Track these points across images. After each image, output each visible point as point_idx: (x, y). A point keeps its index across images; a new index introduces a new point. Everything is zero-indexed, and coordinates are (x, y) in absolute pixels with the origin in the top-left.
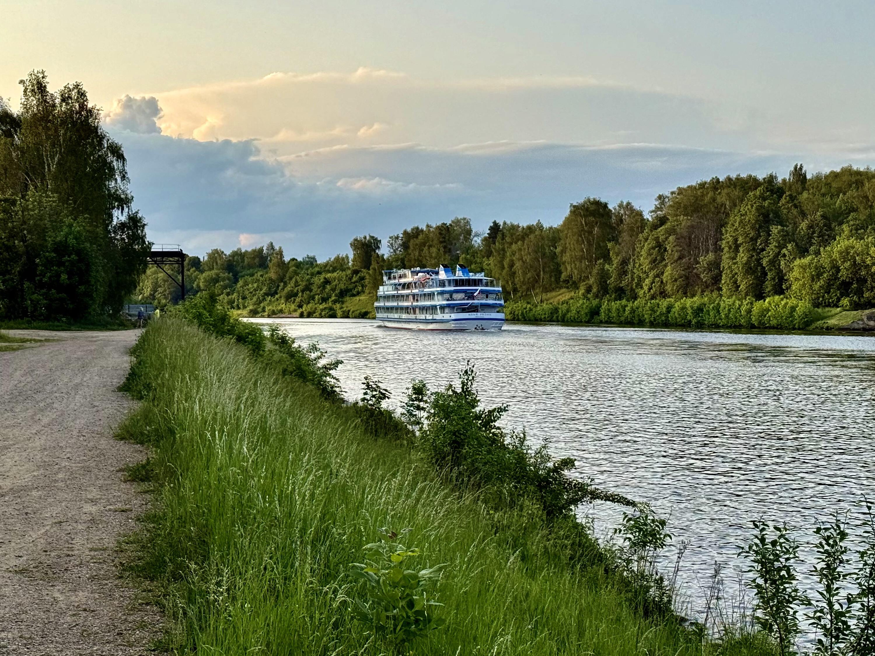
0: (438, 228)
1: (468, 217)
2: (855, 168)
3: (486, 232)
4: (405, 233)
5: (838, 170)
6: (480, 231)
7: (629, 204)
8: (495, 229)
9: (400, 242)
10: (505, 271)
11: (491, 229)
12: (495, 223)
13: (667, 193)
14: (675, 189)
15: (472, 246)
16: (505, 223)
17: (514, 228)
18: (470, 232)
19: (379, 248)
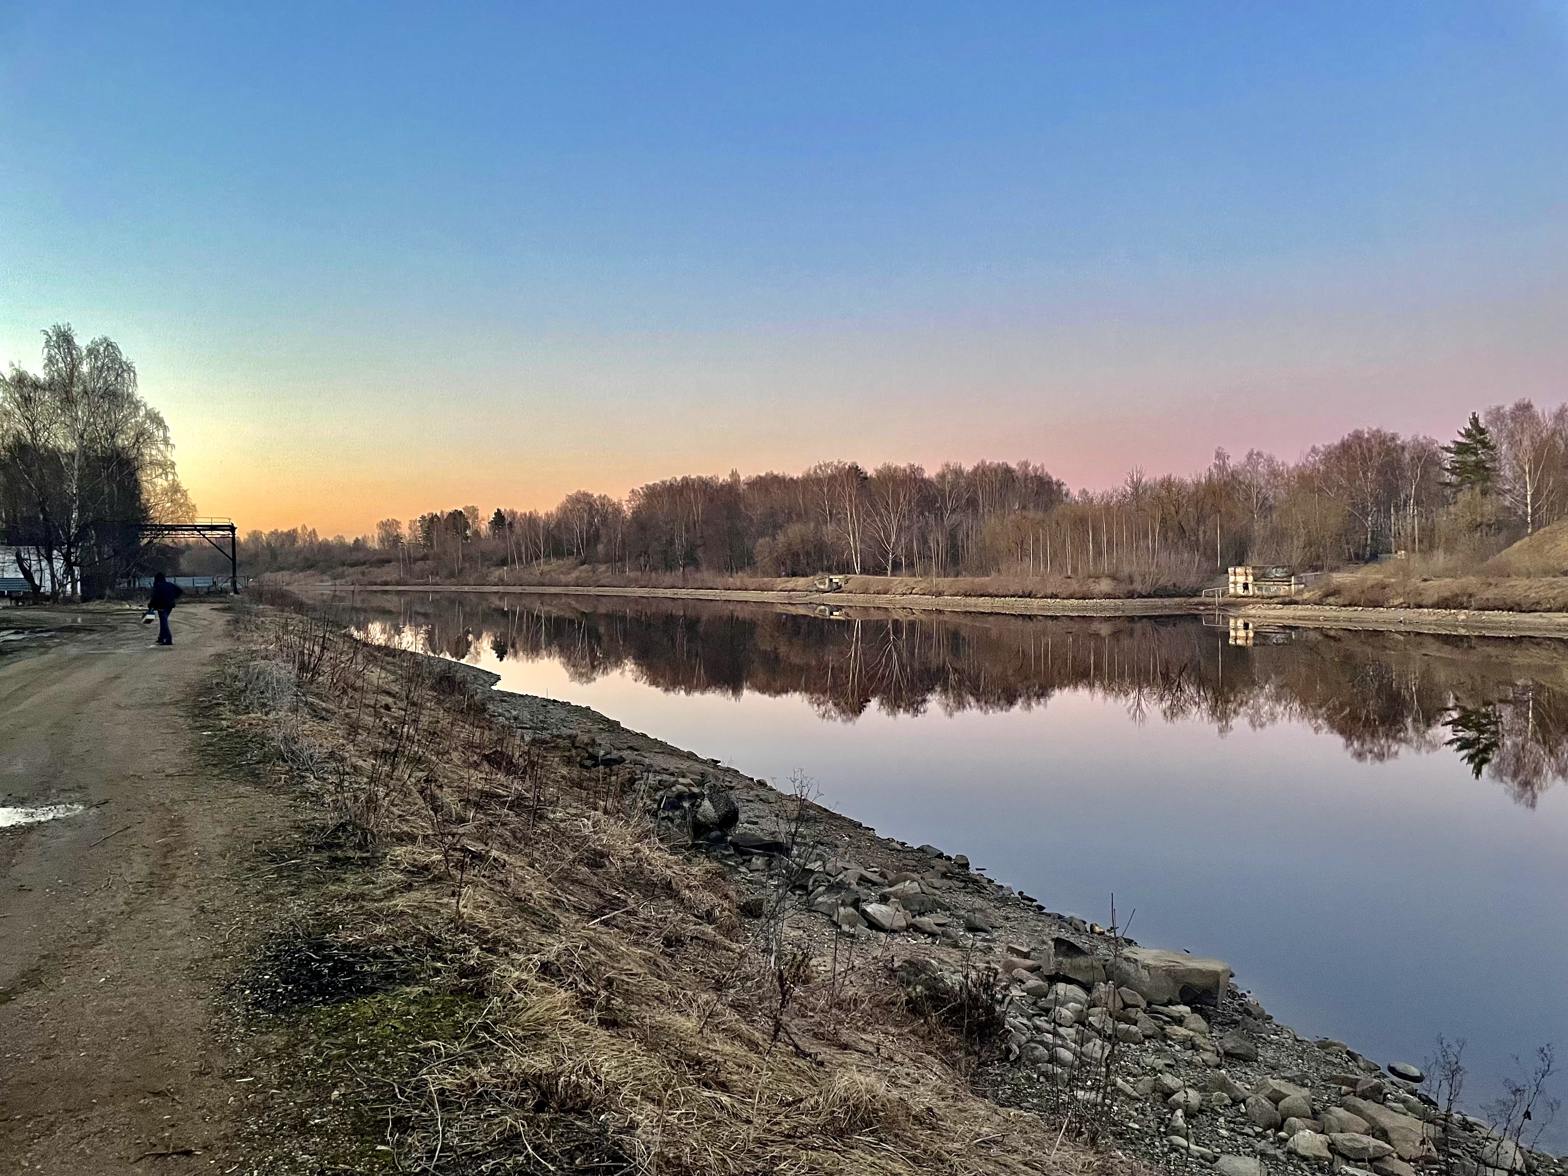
0: (450, 513)
1: (475, 505)
2: (775, 473)
3: (491, 517)
4: (423, 517)
6: (486, 516)
7: (605, 496)
8: (499, 514)
9: (418, 524)
11: (495, 515)
12: (498, 510)
13: (637, 488)
14: (643, 486)
15: (480, 528)
16: (506, 511)
17: (513, 514)
18: (476, 517)
19: (400, 528)
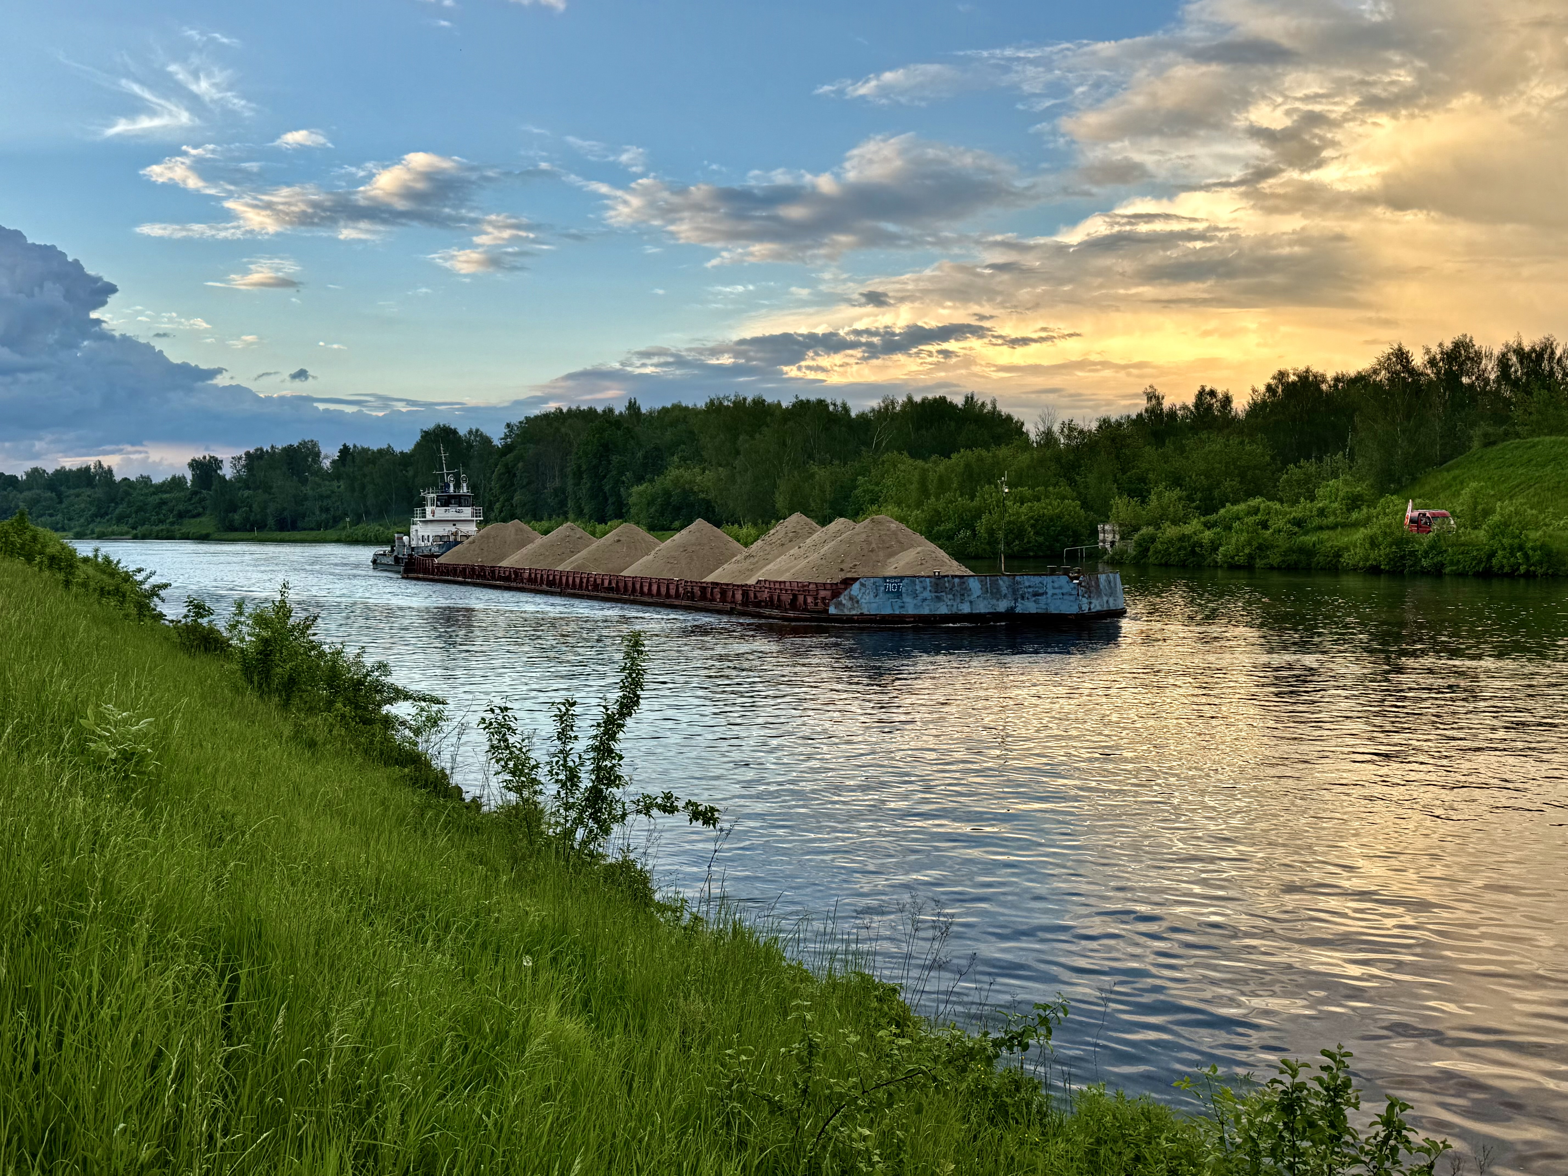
0: (284, 449)
1: (316, 440)
3: (336, 455)
4: (249, 454)
5: (669, 405)
6: (329, 454)
7: (477, 431)
8: (345, 451)
9: (243, 463)
10: (356, 494)
11: (341, 451)
12: (345, 445)
13: (515, 422)
14: (522, 419)
15: (322, 468)
16: (355, 446)
17: (365, 451)
18: (318, 454)
19: (220, 468)
